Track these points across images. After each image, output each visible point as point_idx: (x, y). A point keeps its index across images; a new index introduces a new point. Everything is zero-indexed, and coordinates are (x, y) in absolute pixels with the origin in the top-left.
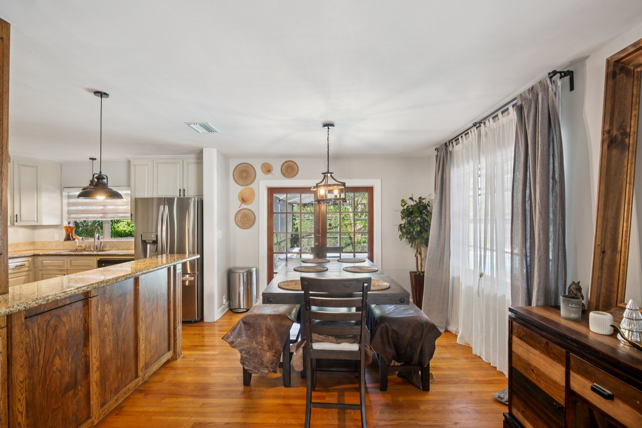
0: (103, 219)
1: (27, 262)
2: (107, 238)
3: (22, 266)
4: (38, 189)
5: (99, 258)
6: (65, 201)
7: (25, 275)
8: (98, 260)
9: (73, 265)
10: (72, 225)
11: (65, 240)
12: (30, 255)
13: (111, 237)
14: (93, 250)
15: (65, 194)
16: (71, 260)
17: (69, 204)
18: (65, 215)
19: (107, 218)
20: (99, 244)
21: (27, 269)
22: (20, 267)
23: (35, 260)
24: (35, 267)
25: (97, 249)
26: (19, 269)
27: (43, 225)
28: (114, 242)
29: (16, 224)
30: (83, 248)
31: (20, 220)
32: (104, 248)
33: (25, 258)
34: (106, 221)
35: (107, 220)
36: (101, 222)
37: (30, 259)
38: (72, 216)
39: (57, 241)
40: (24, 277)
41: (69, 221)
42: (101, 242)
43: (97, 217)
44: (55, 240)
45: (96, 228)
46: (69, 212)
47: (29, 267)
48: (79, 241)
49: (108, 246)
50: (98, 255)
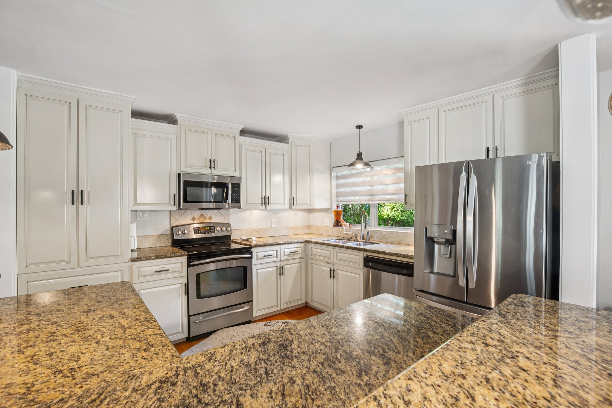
0: (370, 202)
1: (300, 249)
2: (373, 226)
3: (296, 253)
4: (311, 171)
5: (365, 254)
6: (334, 182)
7: (298, 262)
8: (365, 258)
9: (338, 258)
10: (340, 209)
11: (334, 226)
12: (302, 241)
13: (379, 225)
14: (359, 240)
15: (334, 174)
16: (337, 252)
17: (338, 186)
18: (334, 198)
19: (375, 201)
20: (366, 234)
21: (299, 256)
22: (294, 253)
23: (307, 246)
24: (306, 255)
25: (363, 239)
26: (294, 255)
27: (315, 208)
28: (382, 232)
29: (293, 207)
30: (350, 237)
31: (297, 203)
32: (371, 239)
33: (299, 244)
34: (373, 204)
35: (375, 204)
36: (367, 206)
37: (302, 245)
38: (340, 199)
39: (327, 226)
40: (297, 264)
41: (338, 205)
42: (368, 232)
43: (363, 200)
44: (326, 225)
45: (362, 213)
46: (338, 195)
47: (302, 254)
48: (347, 229)
49: (375, 237)
50: (365, 250)
